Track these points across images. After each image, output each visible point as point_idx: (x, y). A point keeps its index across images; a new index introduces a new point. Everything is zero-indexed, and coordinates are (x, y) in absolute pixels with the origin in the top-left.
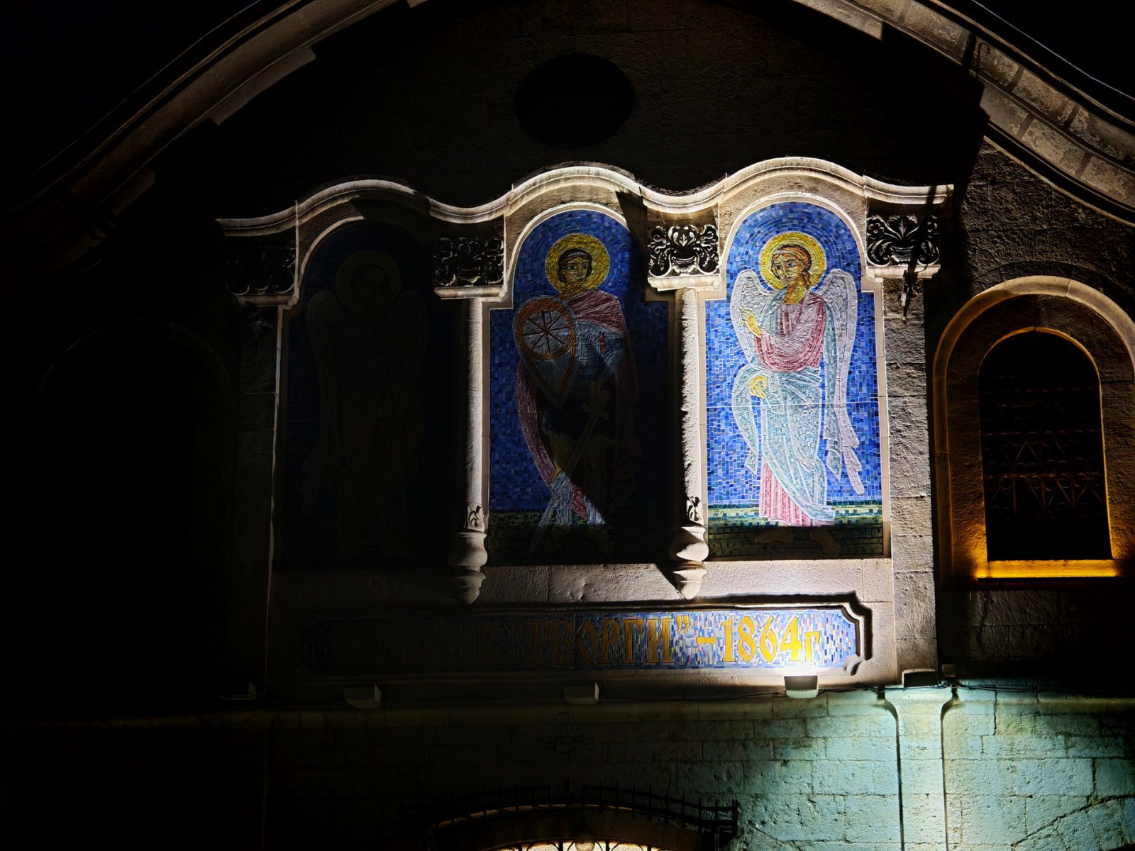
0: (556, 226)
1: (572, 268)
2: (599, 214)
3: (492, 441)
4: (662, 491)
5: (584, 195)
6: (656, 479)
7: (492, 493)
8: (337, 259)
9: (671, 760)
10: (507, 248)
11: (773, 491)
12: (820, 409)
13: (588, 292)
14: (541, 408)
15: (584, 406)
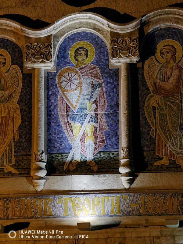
0: (74, 38)
1: (80, 55)
2: (91, 33)
3: (48, 125)
4: (117, 145)
5: (85, 25)
6: (114, 140)
7: (48, 147)
10: (53, 47)
11: (161, 145)
12: (180, 111)
13: (87, 65)
14: (68, 112)
15: (85, 111)
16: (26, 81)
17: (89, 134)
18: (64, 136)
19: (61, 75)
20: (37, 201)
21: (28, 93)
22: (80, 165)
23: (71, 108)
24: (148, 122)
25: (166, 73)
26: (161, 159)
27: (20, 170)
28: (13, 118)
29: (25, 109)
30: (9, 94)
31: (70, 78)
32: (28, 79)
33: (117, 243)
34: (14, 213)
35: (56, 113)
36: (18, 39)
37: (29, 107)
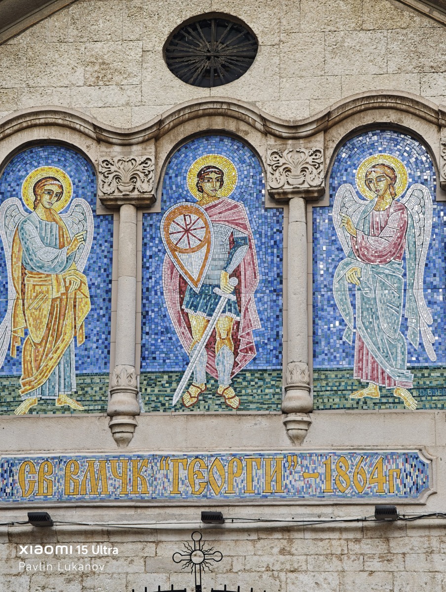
3: (144, 317)
4: (277, 357)
5: (218, 123)
6: (272, 348)
7: (144, 358)
8: (22, 173)
9: (281, 570)
10: (156, 164)
11: (364, 358)
12: (403, 293)
13: (221, 200)
14: (181, 292)
15: (216, 290)
16: (101, 230)
17: (224, 336)
18: (174, 339)
19: (170, 219)
20: (119, 465)
21: (106, 253)
22: (205, 396)
23: (189, 282)
24: (339, 314)
25: (377, 219)
26: (364, 386)
27: (87, 403)
28: (75, 302)
29: (99, 285)
30: (67, 254)
31: (187, 225)
32: (107, 225)
33: (276, 550)
34: (72, 488)
35: (159, 293)
36: (88, 147)
37: (107, 280)
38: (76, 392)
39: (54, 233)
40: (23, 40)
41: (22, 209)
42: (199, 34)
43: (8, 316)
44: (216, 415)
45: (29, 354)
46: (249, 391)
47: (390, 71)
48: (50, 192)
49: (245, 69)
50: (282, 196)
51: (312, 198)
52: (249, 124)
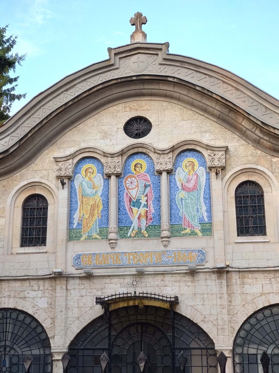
1: (138, 167)
3: (119, 210)
4: (159, 221)
5: (140, 150)
6: (158, 218)
7: (119, 222)
8: (82, 166)
9: (161, 286)
10: (122, 163)
11: (186, 221)
12: (197, 201)
13: (141, 173)
14: (130, 201)
15: (140, 201)
16: (105, 183)
17: (143, 215)
18: (128, 216)
19: (126, 179)
20: (112, 255)
21: (107, 190)
23: (132, 199)
24: (178, 207)
25: (189, 178)
26: (185, 229)
27: (102, 236)
28: (98, 206)
29: (105, 200)
30: (95, 191)
31: (131, 181)
32: (107, 182)
33: (160, 280)
34: (98, 262)
35: (123, 202)
36: (101, 158)
37: (108, 198)
38: (99, 233)
39: (91, 184)
40: (81, 126)
41: (81, 177)
42: (134, 122)
43: (78, 210)
44: (141, 239)
45: (84, 222)
46: (151, 232)
47: (192, 132)
48: (90, 172)
49: (148, 133)
50: (160, 172)
51: (169, 172)
52: (149, 150)
